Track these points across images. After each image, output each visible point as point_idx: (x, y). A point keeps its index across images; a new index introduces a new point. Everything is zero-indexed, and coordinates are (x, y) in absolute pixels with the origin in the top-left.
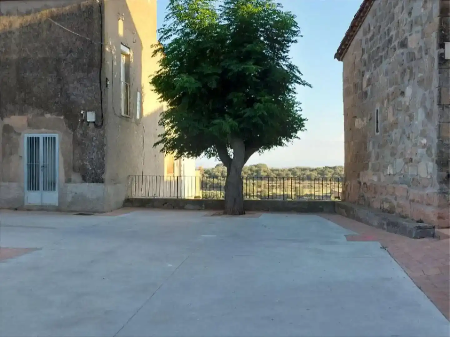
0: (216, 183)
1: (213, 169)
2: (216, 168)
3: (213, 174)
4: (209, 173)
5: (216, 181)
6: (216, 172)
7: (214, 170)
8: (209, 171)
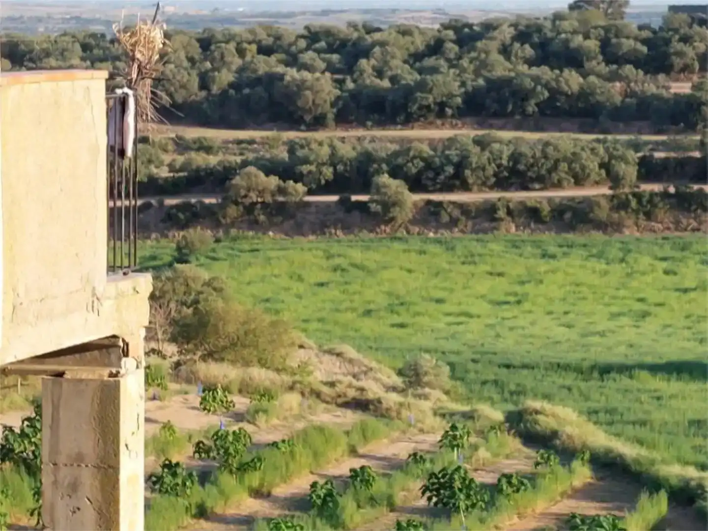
0: (575, 88)
1: (558, 17)
2: (575, 14)
3: (556, 46)
4: (536, 39)
5: (572, 80)
6: (575, 32)
7: (566, 25)
8: (539, 29)
